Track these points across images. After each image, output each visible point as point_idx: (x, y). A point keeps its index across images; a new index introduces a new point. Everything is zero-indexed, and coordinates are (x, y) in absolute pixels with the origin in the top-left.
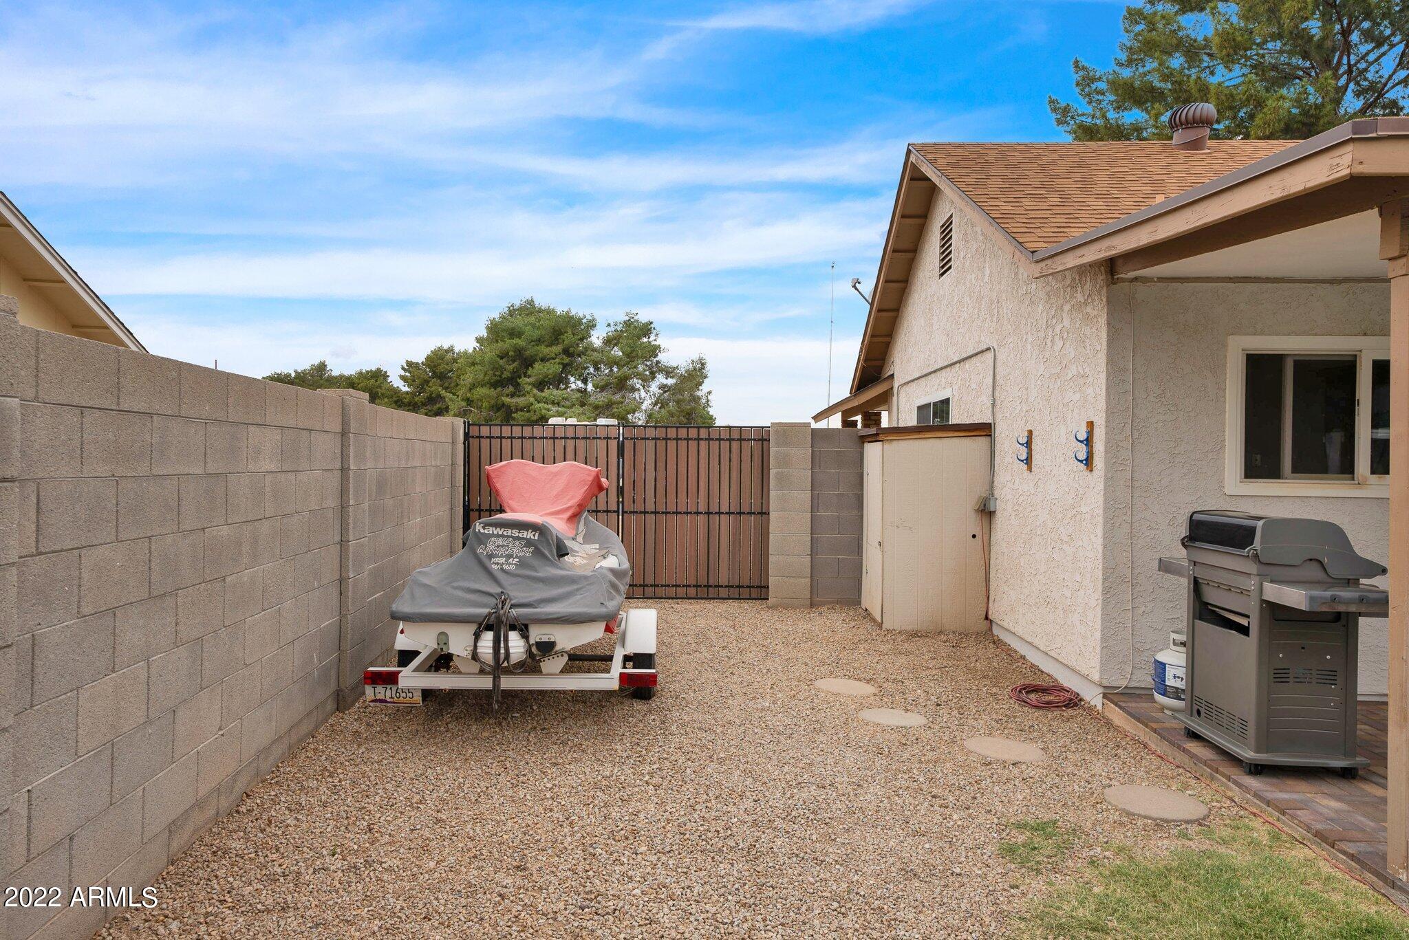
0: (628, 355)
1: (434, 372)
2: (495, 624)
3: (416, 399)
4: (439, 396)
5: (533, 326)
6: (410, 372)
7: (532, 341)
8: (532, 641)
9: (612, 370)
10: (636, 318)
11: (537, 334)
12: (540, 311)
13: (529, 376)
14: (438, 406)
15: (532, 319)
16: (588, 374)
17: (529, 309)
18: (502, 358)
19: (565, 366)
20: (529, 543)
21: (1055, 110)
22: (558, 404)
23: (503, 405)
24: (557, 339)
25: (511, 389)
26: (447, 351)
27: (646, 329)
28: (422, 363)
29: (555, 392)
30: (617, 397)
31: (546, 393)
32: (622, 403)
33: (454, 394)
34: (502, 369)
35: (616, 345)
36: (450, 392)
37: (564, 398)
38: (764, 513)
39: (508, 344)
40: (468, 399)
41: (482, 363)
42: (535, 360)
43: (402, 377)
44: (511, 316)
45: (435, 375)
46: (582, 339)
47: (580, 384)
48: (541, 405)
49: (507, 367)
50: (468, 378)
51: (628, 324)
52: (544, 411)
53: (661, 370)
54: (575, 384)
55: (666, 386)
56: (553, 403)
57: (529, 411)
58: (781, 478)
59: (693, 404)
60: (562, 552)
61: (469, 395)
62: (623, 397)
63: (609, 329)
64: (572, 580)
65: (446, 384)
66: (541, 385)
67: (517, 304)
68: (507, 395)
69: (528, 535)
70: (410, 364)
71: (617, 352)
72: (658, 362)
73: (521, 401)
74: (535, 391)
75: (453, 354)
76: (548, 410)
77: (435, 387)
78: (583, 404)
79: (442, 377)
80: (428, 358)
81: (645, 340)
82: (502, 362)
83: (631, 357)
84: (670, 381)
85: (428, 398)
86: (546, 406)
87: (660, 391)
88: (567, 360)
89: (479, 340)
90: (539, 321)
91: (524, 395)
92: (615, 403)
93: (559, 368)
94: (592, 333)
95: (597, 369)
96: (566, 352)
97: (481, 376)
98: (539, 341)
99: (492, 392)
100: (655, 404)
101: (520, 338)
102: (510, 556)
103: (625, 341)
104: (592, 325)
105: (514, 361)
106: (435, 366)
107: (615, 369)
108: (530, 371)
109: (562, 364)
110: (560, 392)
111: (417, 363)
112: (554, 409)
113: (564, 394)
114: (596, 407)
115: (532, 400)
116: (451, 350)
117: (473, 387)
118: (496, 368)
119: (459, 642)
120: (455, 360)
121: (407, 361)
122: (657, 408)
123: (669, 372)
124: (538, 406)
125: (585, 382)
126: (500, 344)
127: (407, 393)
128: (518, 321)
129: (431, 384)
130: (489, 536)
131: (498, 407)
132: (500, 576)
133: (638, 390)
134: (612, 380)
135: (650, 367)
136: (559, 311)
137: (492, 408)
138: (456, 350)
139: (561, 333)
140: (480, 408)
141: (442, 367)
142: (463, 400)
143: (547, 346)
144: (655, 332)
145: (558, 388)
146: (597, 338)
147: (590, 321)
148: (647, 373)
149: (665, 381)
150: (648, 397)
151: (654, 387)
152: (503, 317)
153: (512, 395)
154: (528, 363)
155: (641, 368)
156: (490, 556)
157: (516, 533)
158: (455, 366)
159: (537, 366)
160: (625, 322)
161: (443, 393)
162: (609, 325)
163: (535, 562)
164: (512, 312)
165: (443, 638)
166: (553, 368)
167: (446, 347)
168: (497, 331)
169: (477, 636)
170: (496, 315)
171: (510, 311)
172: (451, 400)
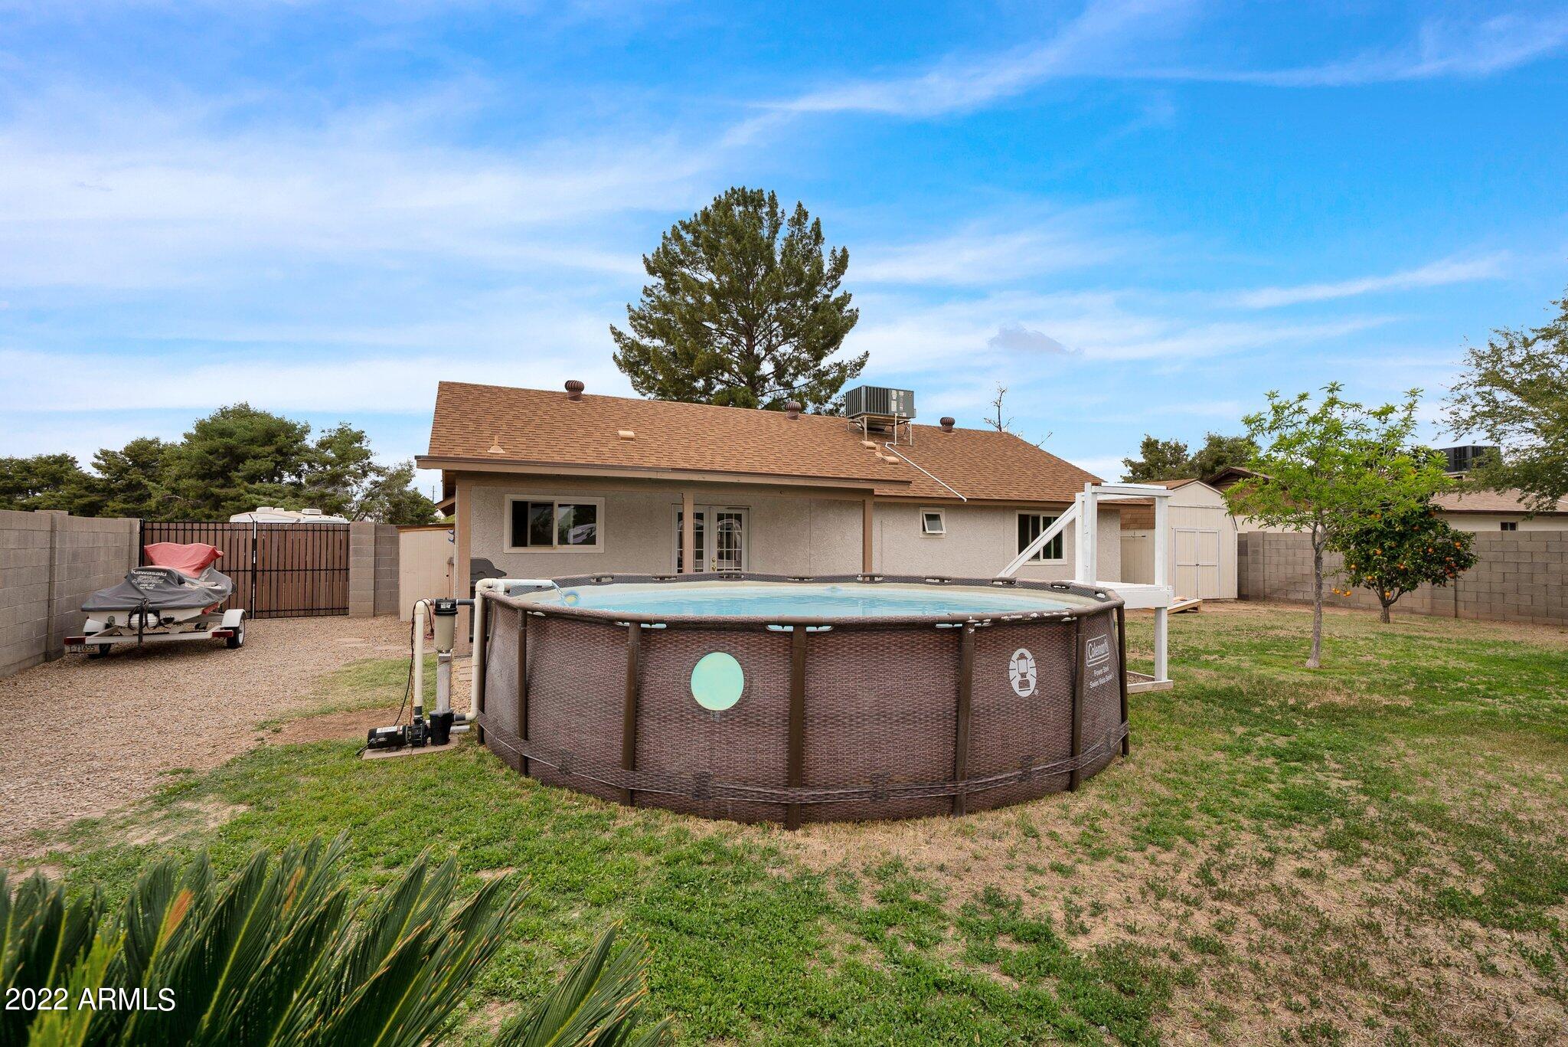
0: (340, 457)
1: (135, 461)
2: (142, 611)
3: (112, 486)
4: (139, 483)
5: (246, 428)
6: (105, 460)
7: (244, 441)
8: (161, 618)
9: (325, 468)
10: (349, 427)
11: (248, 435)
12: (255, 414)
13: (238, 471)
14: (139, 492)
15: (245, 422)
16: (302, 471)
17: (243, 413)
18: (211, 454)
19: (277, 463)
20: (161, 578)
21: (613, 333)
22: (270, 495)
23: (212, 495)
24: (270, 440)
25: (221, 481)
26: (151, 443)
27: (359, 437)
28: (121, 452)
29: (267, 485)
30: (330, 490)
31: (257, 485)
32: (334, 495)
33: (158, 483)
34: (212, 464)
35: (329, 447)
36: (153, 481)
37: (275, 491)
38: (347, 569)
39: (218, 442)
40: (173, 489)
41: (189, 458)
42: (248, 458)
43: (95, 465)
44: (224, 417)
45: (136, 463)
46: (296, 442)
47: (294, 478)
48: (251, 495)
49: (217, 462)
50: (174, 470)
51: (341, 431)
52: (254, 501)
53: (373, 470)
54: (288, 478)
55: (377, 482)
56: (265, 494)
57: (239, 501)
58: (356, 551)
59: (401, 497)
60: (181, 581)
61: (174, 485)
62: (336, 490)
63: (323, 434)
64: (185, 592)
65: (150, 473)
66: (253, 478)
67: (231, 407)
68: (217, 486)
69: (162, 574)
70: (105, 453)
71: (330, 454)
72: (369, 463)
73: (232, 492)
74: (246, 484)
75: (159, 445)
76: (259, 500)
77: (136, 475)
78: (296, 496)
79: (144, 466)
80: (127, 448)
81: (357, 445)
82: (211, 458)
83: (343, 458)
84: (381, 479)
85: (127, 485)
86: (257, 496)
87: (372, 486)
88: (280, 459)
89: (186, 436)
90: (252, 424)
91: (235, 487)
92: (327, 495)
93: (272, 465)
94: (306, 437)
95: (311, 466)
96: (279, 451)
97: (187, 469)
98: (252, 441)
99: (200, 483)
100: (367, 496)
101: (230, 438)
102: (150, 583)
103: (337, 446)
104: (306, 430)
105: (224, 457)
106: (136, 456)
107: (328, 467)
108: (241, 466)
109: (275, 462)
110: (272, 485)
111: (114, 452)
112: (266, 499)
113: (277, 487)
114: (309, 498)
115: (242, 491)
116: (156, 441)
117: (178, 478)
118: (202, 461)
119: (121, 620)
120: (161, 451)
121: (102, 450)
122: (368, 500)
123: (379, 471)
124: (248, 496)
125: (299, 476)
126: (209, 443)
127: (101, 480)
128: (230, 424)
129: (130, 472)
130: (138, 575)
131: (206, 496)
132: (145, 592)
133: (350, 484)
134: (324, 476)
135: (363, 467)
136: (275, 416)
137: (200, 497)
138: (163, 442)
139: (275, 436)
140: (186, 497)
141: (144, 458)
142: (167, 489)
143: (260, 446)
144: (366, 439)
145: (271, 480)
146: (311, 441)
147: (304, 427)
148: (360, 471)
149: (377, 479)
150: (360, 491)
151: (366, 483)
152: (214, 419)
153: (222, 487)
154: (241, 459)
155: (352, 467)
156: (139, 584)
157: (154, 573)
158: (160, 457)
159: (248, 462)
160: (338, 430)
161: (145, 482)
162: (323, 431)
163: (165, 586)
164: (225, 413)
165: (112, 619)
166: (266, 464)
167: (149, 438)
168: (205, 430)
169: (130, 616)
170: (206, 417)
171: (222, 413)
172: (154, 488)
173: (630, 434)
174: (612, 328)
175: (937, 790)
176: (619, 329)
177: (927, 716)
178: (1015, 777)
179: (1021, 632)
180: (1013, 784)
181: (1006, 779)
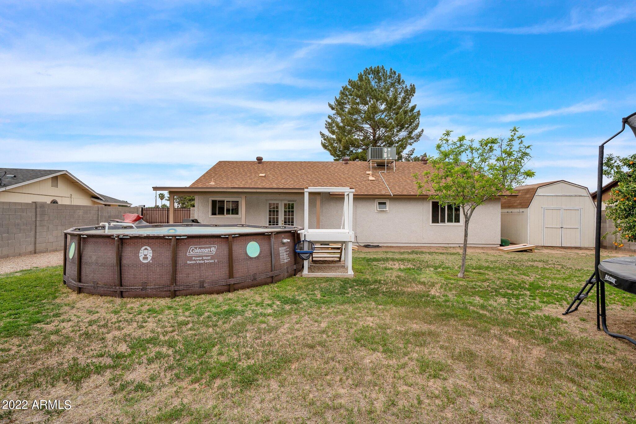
173: (263, 175)
174: (321, 133)
175: (111, 288)
176: (323, 133)
177: (108, 265)
178: (139, 288)
179: (146, 241)
180: (139, 291)
181: (136, 288)
